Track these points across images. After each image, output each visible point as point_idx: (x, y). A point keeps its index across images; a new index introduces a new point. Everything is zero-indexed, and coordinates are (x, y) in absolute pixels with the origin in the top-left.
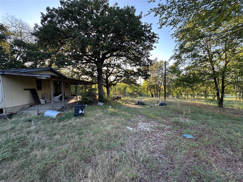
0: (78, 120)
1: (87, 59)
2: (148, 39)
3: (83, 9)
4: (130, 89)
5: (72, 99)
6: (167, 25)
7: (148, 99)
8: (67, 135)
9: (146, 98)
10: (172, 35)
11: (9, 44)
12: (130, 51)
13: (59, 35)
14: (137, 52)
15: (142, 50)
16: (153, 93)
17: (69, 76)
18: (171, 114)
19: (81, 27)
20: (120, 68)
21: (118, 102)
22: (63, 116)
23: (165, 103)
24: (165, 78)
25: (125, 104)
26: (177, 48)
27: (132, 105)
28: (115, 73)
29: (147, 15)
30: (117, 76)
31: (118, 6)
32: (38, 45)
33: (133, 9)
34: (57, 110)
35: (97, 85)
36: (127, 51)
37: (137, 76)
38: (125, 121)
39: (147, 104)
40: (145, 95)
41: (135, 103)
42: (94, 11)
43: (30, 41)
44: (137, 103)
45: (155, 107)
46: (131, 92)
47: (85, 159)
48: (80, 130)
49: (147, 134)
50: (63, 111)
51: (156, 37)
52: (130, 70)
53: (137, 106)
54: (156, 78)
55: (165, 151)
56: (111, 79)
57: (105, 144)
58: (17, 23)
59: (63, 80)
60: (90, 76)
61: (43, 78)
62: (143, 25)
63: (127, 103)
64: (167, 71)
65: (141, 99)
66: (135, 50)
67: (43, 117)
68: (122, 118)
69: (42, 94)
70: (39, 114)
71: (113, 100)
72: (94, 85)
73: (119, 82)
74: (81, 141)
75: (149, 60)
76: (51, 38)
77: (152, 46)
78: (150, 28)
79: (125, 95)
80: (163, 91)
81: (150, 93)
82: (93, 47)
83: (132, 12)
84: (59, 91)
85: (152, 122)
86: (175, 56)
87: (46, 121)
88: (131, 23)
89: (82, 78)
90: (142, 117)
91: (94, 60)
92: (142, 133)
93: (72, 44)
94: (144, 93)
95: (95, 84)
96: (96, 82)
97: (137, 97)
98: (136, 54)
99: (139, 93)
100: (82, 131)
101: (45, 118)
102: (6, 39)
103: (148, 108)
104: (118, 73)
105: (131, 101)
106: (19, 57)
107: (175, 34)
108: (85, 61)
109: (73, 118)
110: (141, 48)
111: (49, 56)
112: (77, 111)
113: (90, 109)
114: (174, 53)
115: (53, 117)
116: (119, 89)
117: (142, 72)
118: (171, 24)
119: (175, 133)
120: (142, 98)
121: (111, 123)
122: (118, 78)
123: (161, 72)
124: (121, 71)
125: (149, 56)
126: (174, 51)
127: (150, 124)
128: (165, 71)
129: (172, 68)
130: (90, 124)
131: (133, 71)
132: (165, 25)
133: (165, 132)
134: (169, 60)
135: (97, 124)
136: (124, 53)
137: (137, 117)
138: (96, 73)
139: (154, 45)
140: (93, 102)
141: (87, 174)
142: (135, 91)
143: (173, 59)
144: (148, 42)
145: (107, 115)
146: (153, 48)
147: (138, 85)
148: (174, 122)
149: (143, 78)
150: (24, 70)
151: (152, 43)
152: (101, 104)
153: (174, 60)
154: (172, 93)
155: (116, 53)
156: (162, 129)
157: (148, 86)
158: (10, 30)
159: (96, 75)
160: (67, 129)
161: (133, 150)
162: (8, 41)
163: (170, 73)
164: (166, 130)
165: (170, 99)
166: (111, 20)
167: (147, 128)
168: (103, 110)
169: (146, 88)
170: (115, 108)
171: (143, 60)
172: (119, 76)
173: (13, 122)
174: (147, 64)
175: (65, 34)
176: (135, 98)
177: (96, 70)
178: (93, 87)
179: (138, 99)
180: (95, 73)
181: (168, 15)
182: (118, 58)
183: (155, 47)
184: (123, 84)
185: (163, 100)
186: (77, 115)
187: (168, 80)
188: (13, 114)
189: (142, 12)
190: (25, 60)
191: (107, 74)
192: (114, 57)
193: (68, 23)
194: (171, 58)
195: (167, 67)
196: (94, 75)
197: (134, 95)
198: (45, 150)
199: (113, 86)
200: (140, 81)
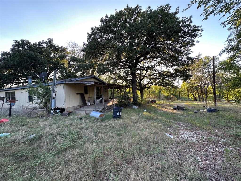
0: (116, 121)
1: (122, 64)
2: (187, 35)
3: (118, 22)
4: (166, 92)
5: (109, 102)
6: (215, 13)
7: (189, 103)
8: (109, 135)
9: (186, 102)
10: (223, 23)
11: (68, 61)
12: (165, 51)
13: (100, 47)
14: (174, 51)
15: (180, 48)
16: (197, 96)
17: (106, 81)
18: (229, 125)
19: (117, 38)
20: (154, 70)
21: (153, 105)
22: (104, 117)
23: (215, 110)
24: (214, 77)
25: (161, 108)
26: (232, 38)
27: (170, 110)
28: (149, 76)
29: (187, 9)
30: (151, 79)
31: (151, 9)
32: (85, 58)
33: (168, 7)
34: (99, 111)
35: (131, 89)
36: (161, 52)
37: (174, 77)
38: (163, 127)
39: (189, 110)
40: (185, 99)
41: (173, 107)
42: (128, 20)
43: (80, 56)
44: (176, 107)
45: (201, 113)
46: (167, 95)
47: (126, 160)
48: (119, 131)
49: (194, 146)
50: (103, 112)
51: (199, 30)
52: (165, 71)
53: (175, 111)
54: (199, 79)
55: (223, 172)
56: (144, 82)
57: (144, 148)
58: (72, 44)
59: (103, 85)
60: (125, 80)
61: (89, 85)
62: (180, 21)
63: (163, 107)
64: (216, 69)
65: (180, 103)
66: (170, 49)
67: (89, 116)
68: (159, 124)
69: (88, 98)
70: (87, 114)
71: (148, 103)
72: (128, 89)
73: (154, 84)
74: (121, 141)
75: (190, 58)
76: (94, 51)
77: (193, 41)
78: (189, 22)
79: (160, 99)
80: (211, 93)
81: (192, 96)
82: (127, 53)
83: (167, 10)
84: (100, 95)
85: (199, 131)
86: (230, 48)
87: (92, 120)
88: (166, 22)
89: (117, 83)
90: (183, 124)
91: (129, 65)
92: (185, 143)
93: (110, 54)
94: (184, 96)
95: (129, 87)
96: (130, 85)
97: (175, 100)
98: (173, 53)
99: (177, 96)
100: (121, 132)
101: (91, 117)
102: (66, 57)
103: (191, 114)
104: (152, 75)
105: (167, 104)
106: (73, 69)
107: (229, 21)
108: (120, 67)
109: (112, 120)
110: (179, 45)
111: (92, 66)
112: (115, 113)
113: (126, 112)
114: (227, 45)
115: (96, 117)
116: (153, 92)
117: (180, 72)
118: (221, 11)
119: (238, 150)
120: (181, 101)
121: (148, 127)
122: (152, 81)
123: (207, 70)
124: (155, 73)
125: (189, 54)
126: (228, 42)
127: (195, 134)
128: (214, 68)
129: (225, 63)
130: (127, 126)
131: (169, 72)
132: (213, 14)
133: (220, 147)
134: (220, 55)
135: (134, 128)
136: (157, 54)
137: (177, 124)
138: (130, 77)
139: (196, 39)
140: (128, 105)
141: (130, 175)
142: (172, 94)
143: (226, 52)
144: (187, 38)
145: (142, 119)
146: (194, 43)
147: (176, 87)
148: (234, 135)
149: (182, 79)
150: (76, 79)
151: (193, 38)
152: (136, 107)
153: (228, 54)
154: (225, 96)
155: (150, 55)
156: (215, 142)
157: (188, 88)
158: (68, 50)
159: (130, 79)
160: (108, 129)
161: (177, 161)
162: (67, 58)
163: (221, 70)
164: (221, 144)
165: (222, 104)
166: (144, 24)
167: (192, 138)
168: (138, 113)
169: (186, 90)
170: (150, 112)
171: (181, 59)
172: (153, 79)
173: (71, 119)
174: (187, 63)
175: (104, 46)
176: (172, 101)
177: (130, 75)
178: (128, 90)
179: (176, 103)
180: (128, 77)
181: (216, 2)
182: (152, 60)
183: (198, 42)
184: (157, 87)
185: (213, 104)
186: (115, 117)
187: (218, 79)
188: (70, 113)
189: (178, 7)
190: (77, 71)
191: (140, 77)
192: (148, 59)
193: (106, 36)
194: (223, 52)
195: (216, 63)
196: (128, 79)
197: (171, 98)
198: (93, 145)
199: (146, 89)
200: (179, 82)
